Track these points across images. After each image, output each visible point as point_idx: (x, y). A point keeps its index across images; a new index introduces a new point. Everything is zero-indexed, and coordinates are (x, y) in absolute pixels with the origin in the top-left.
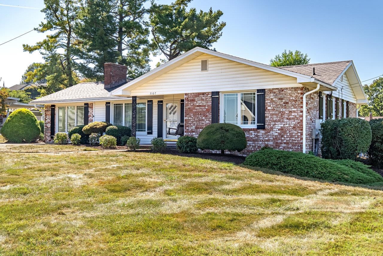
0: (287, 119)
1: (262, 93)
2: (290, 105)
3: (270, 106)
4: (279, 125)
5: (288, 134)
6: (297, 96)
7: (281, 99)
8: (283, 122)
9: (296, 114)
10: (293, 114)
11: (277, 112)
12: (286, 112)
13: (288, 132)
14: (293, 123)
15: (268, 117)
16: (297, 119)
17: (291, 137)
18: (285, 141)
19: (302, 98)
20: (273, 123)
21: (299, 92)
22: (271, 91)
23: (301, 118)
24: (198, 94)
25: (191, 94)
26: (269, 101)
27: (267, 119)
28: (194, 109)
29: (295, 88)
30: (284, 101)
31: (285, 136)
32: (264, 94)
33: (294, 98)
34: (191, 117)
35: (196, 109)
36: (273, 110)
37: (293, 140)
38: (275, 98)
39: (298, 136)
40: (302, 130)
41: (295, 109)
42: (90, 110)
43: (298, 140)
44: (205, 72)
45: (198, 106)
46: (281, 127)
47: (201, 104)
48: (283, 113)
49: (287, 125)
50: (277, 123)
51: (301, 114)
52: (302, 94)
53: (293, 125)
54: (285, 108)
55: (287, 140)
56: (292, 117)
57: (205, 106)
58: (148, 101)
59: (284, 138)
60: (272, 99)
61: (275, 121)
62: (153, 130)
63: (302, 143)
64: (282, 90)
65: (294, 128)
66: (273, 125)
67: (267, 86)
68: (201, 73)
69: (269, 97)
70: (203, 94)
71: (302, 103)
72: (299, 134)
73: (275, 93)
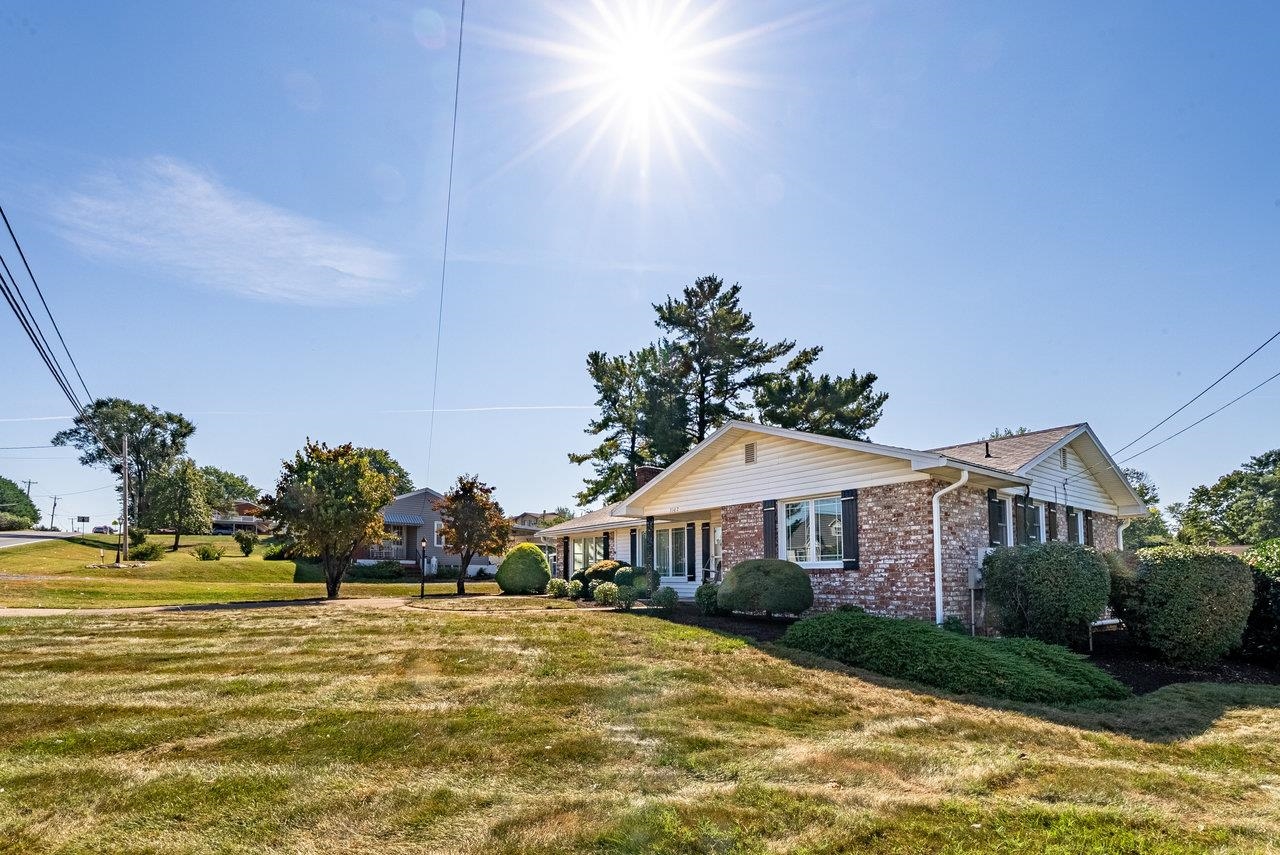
0: (902, 547)
1: (851, 497)
2: (906, 518)
3: (866, 523)
4: (887, 561)
5: (905, 580)
6: (919, 499)
7: (888, 507)
8: (894, 554)
9: (920, 537)
10: (913, 537)
11: (881, 535)
12: (900, 534)
13: (904, 575)
14: (914, 557)
15: (864, 545)
16: (922, 548)
17: (911, 586)
18: (899, 594)
19: (930, 503)
20: (875, 557)
21: (924, 490)
22: (868, 492)
23: (930, 546)
24: (742, 507)
25: (731, 507)
26: (865, 513)
27: (862, 549)
28: (737, 534)
29: (915, 483)
30: (893, 511)
31: (899, 584)
32: (856, 499)
33: (914, 504)
34: (731, 549)
35: (740, 535)
36: (874, 530)
37: (914, 592)
38: (877, 505)
39: (925, 583)
40: (933, 570)
41: (917, 528)
42: (610, 542)
43: (925, 592)
44: (752, 466)
45: (743, 529)
46: (890, 565)
47: (746, 525)
48: (893, 536)
49: (902, 561)
50: (881, 558)
51: (930, 536)
52: (929, 494)
53: (913, 561)
54: (898, 525)
55: (902, 592)
56: (912, 543)
57: (753, 528)
58: (689, 525)
59: (897, 587)
60: (870, 508)
61: (878, 553)
62: (697, 574)
63: (934, 598)
64: (888, 489)
65: (916, 566)
66: (875, 561)
67: (860, 482)
68: (744, 467)
69: (866, 504)
70: (750, 505)
71: (931, 513)
72: (928, 580)
73: (875, 495)
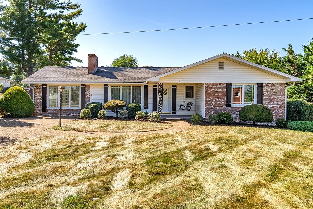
0: (276, 101)
1: (260, 86)
2: (278, 93)
3: (265, 94)
4: (271, 105)
5: (277, 110)
6: (282, 88)
7: (273, 90)
8: (273, 103)
9: (281, 99)
10: (279, 99)
11: (270, 98)
12: (276, 98)
13: (276, 109)
14: (279, 104)
15: (264, 100)
16: (282, 102)
17: (278, 112)
18: (275, 114)
19: (285, 90)
20: (268, 104)
21: (283, 86)
22: (266, 85)
23: (284, 101)
24: (216, 84)
25: (210, 83)
26: (265, 91)
27: (264, 101)
28: (213, 94)
29: (281, 84)
30: (274, 91)
31: (275, 112)
32: (263, 86)
33: (280, 90)
34: (210, 99)
35: (214, 94)
36: (268, 96)
37: (279, 114)
38: (269, 89)
39: (282, 111)
40: (285, 108)
41: (281, 96)
42: (87, 90)
43: (282, 114)
44: (221, 70)
45: (216, 92)
46: (272, 106)
47: (218, 91)
48: (273, 98)
49: (276, 105)
50: (270, 104)
51: (284, 99)
52: (285, 87)
53: (279, 105)
54: (275, 95)
55: (276, 114)
56: (279, 100)
57: (221, 92)
59: (274, 112)
60: (267, 89)
61: (269, 103)
63: (285, 115)
64: (273, 85)
65: (280, 107)
66: (268, 105)
67: (264, 82)
68: (218, 70)
69: (265, 88)
70: (220, 84)
71: (285, 92)
72: (283, 110)
73: (268, 86)
